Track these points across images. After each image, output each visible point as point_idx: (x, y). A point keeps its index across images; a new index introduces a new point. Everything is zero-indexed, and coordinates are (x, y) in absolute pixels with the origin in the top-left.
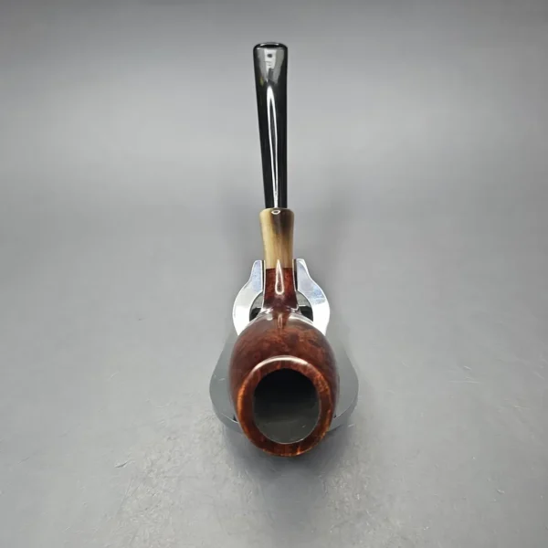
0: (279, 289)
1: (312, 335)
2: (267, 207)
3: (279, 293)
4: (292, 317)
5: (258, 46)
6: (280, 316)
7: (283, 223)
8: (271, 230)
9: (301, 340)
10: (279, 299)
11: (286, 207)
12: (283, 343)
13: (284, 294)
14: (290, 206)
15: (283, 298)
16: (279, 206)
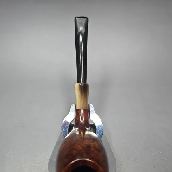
0: (82, 119)
1: (97, 145)
2: (78, 82)
3: (82, 121)
4: (87, 133)
5: (77, 17)
6: (82, 133)
7: (84, 89)
8: (79, 92)
9: (92, 149)
10: (82, 124)
11: (86, 82)
12: (83, 151)
13: (84, 121)
14: (87, 82)
15: (83, 123)
16: (83, 82)
